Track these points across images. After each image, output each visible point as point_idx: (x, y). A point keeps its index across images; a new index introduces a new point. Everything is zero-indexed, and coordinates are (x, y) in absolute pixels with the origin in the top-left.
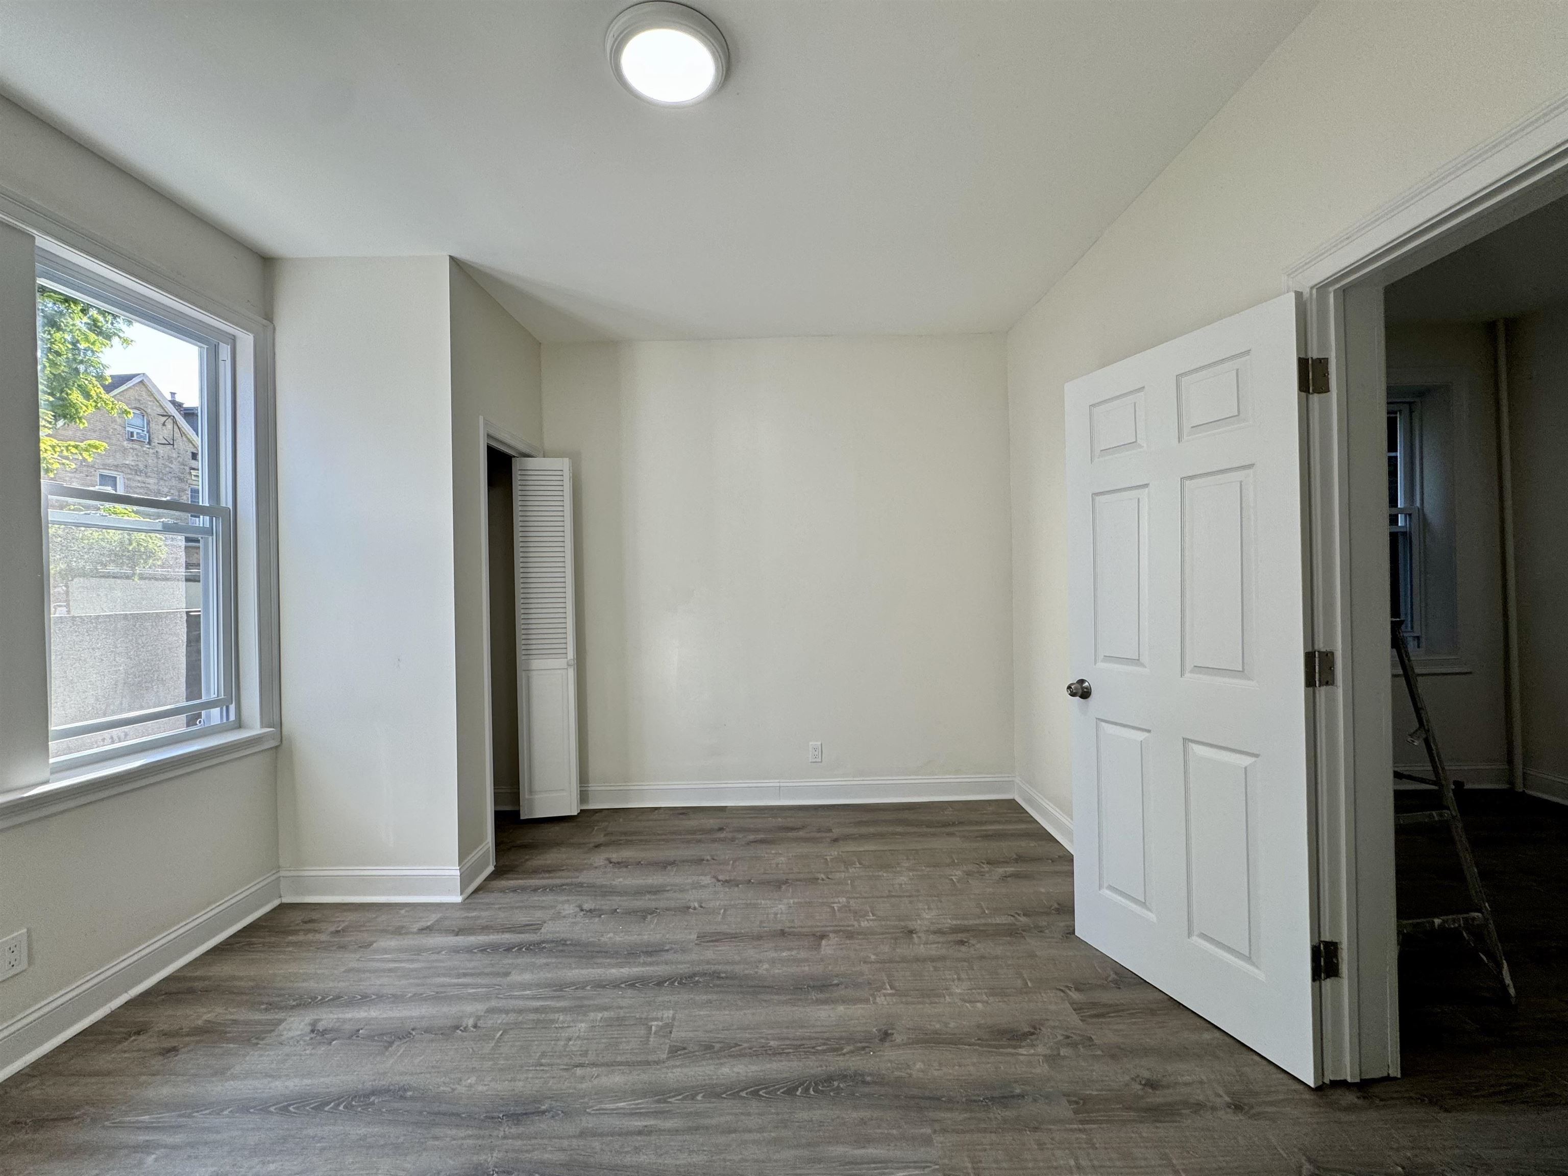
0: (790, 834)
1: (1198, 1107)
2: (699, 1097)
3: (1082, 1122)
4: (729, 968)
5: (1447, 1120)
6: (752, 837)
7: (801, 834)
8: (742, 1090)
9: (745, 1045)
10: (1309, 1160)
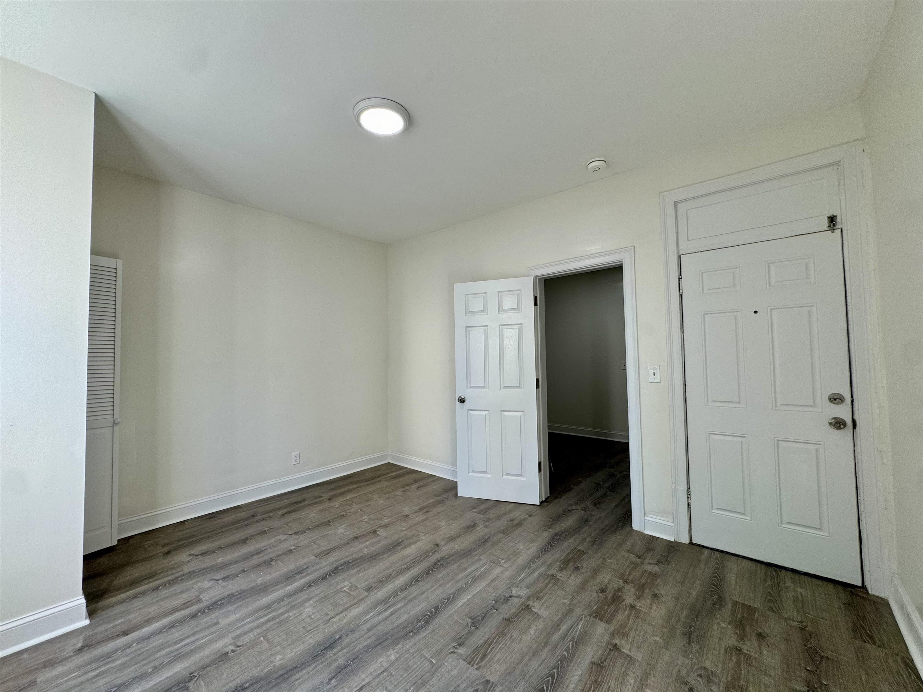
0: (302, 504)
1: (524, 520)
2: (399, 593)
3: (507, 535)
4: (351, 558)
5: (561, 500)
6: (280, 513)
7: (307, 502)
8: (412, 582)
9: (394, 573)
10: (550, 518)
